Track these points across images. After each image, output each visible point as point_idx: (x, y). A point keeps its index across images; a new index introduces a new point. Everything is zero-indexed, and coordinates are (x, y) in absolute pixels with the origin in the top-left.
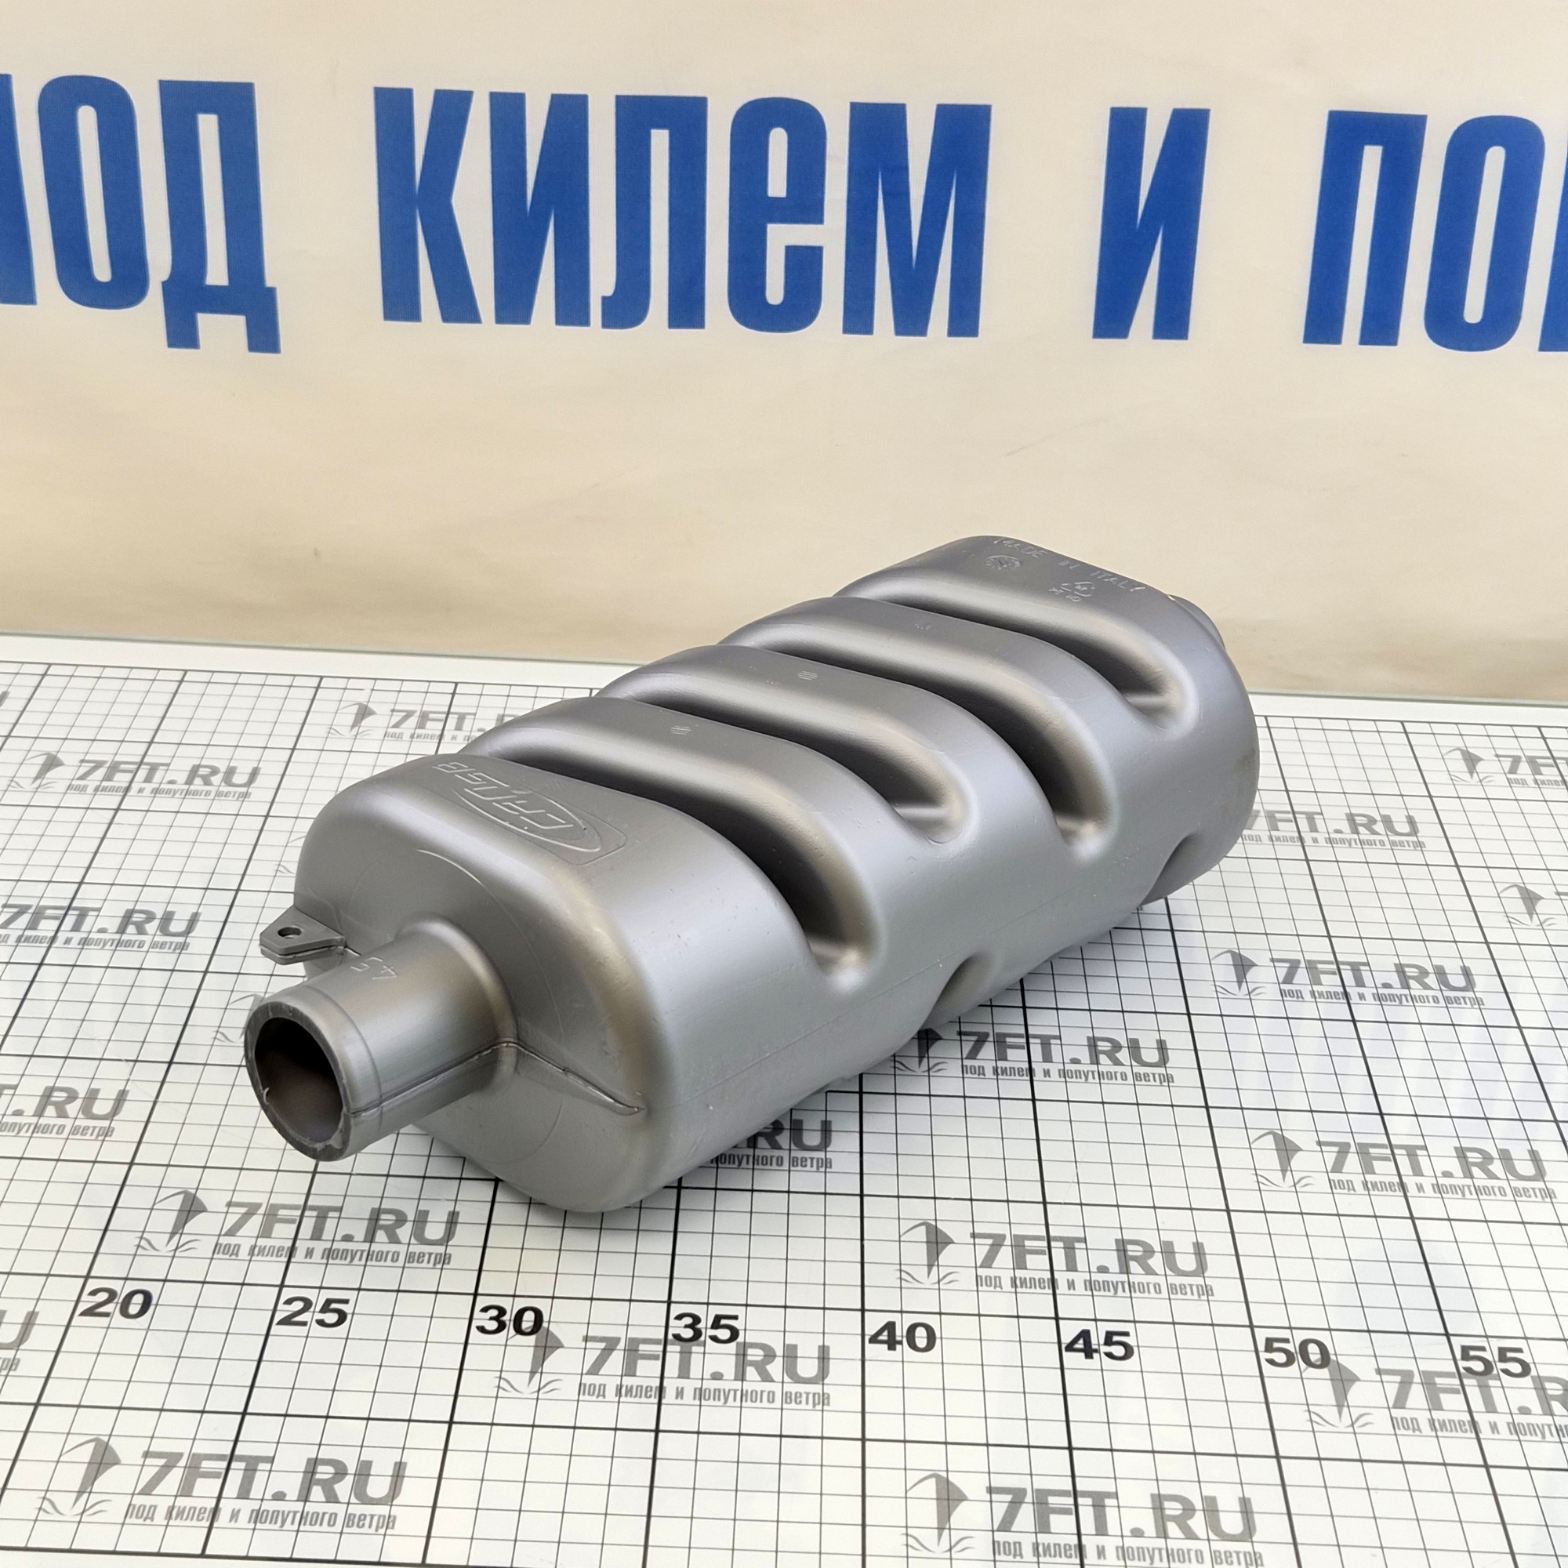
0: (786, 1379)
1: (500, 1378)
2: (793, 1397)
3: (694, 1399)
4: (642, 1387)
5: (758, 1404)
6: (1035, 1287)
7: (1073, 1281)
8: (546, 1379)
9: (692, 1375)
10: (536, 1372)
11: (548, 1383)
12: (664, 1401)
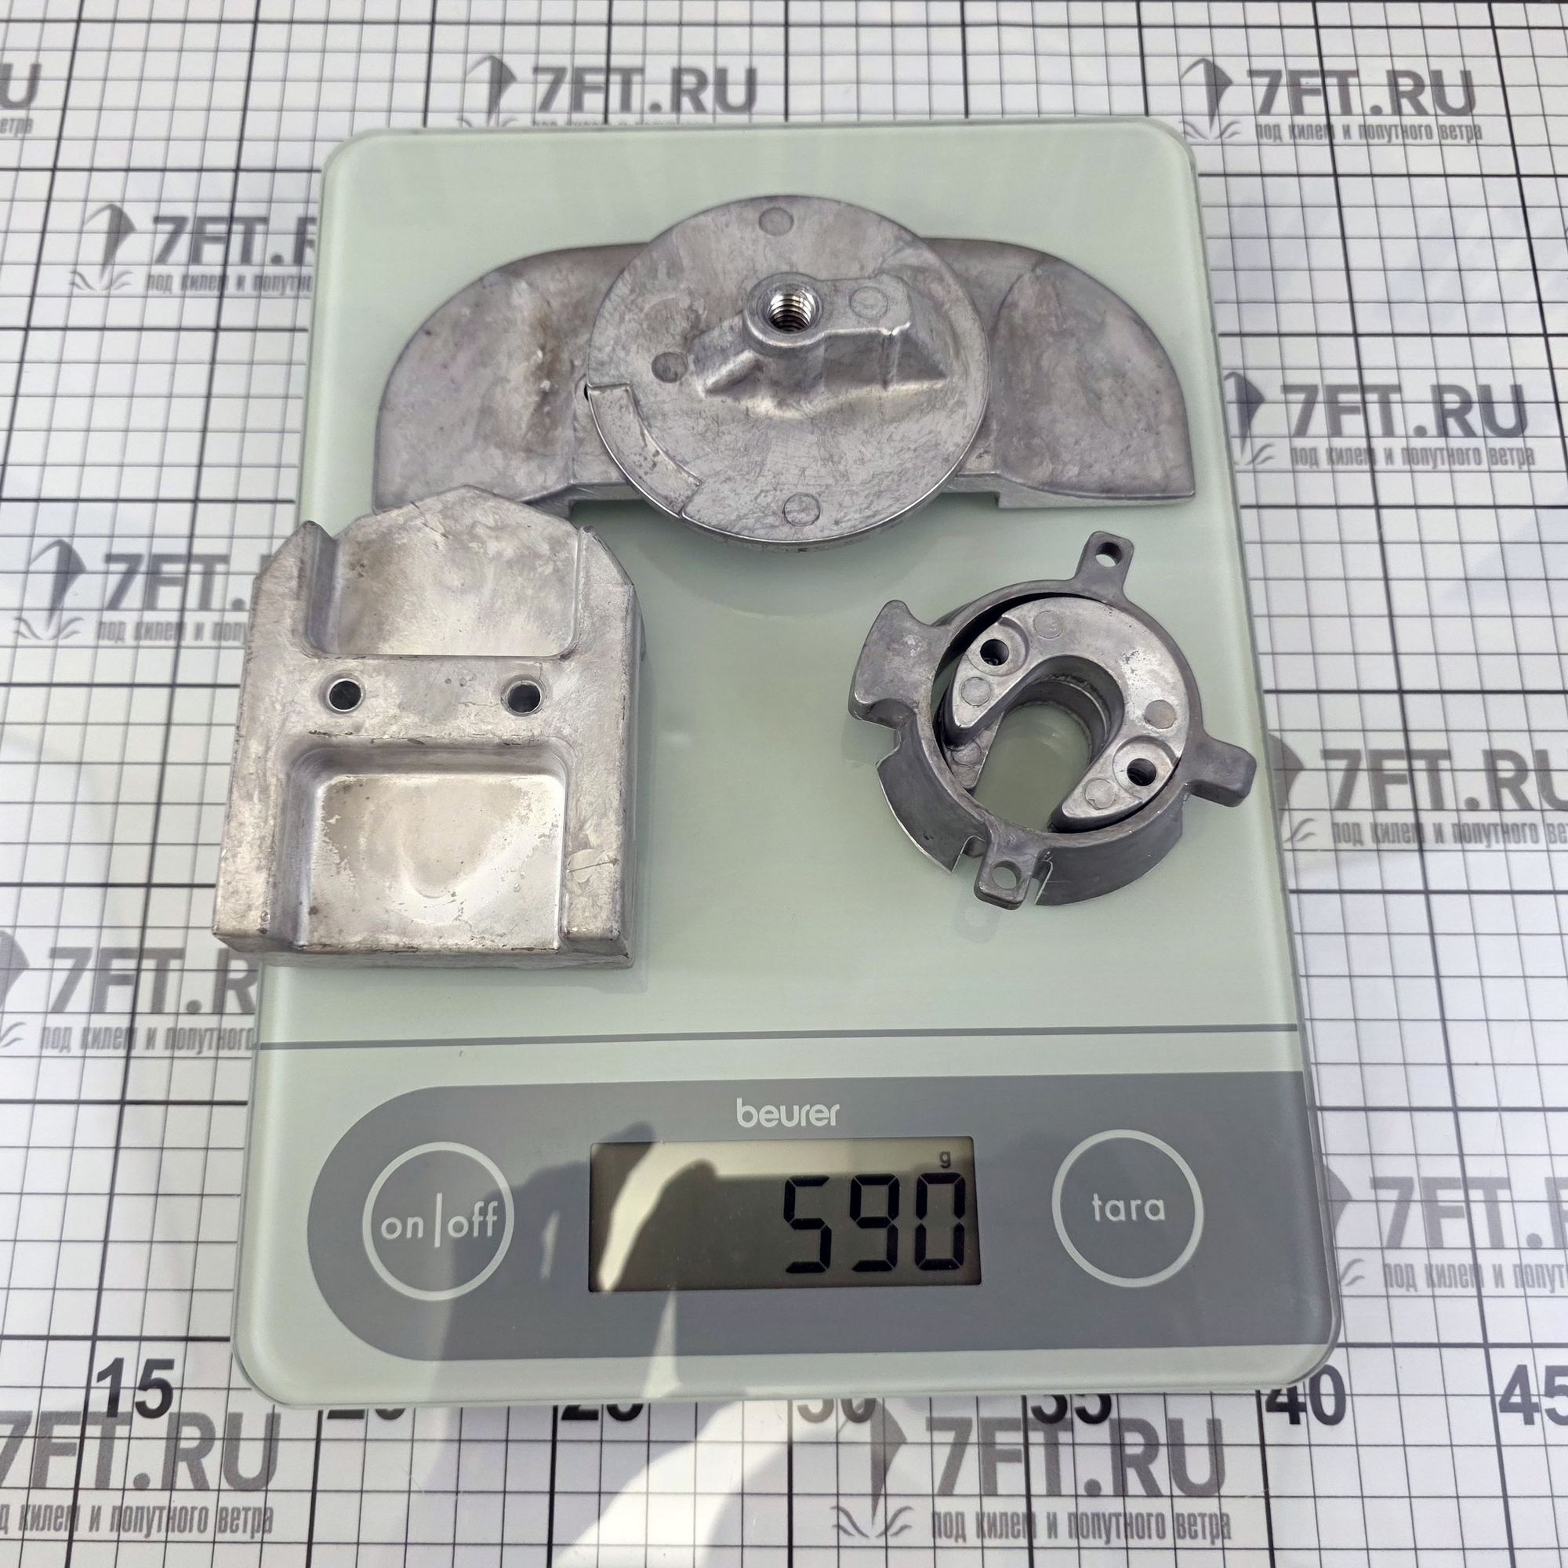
0: (1177, 1491)
1: (838, 1508)
2: (1186, 1526)
3: (1071, 1536)
4: (1005, 1514)
5: (1145, 1543)
6: (1456, 1286)
7: (1500, 1266)
8: (894, 1504)
9: (1064, 1492)
10: (880, 1495)
11: (896, 1516)
12: (1036, 1543)
